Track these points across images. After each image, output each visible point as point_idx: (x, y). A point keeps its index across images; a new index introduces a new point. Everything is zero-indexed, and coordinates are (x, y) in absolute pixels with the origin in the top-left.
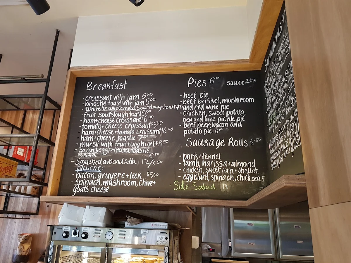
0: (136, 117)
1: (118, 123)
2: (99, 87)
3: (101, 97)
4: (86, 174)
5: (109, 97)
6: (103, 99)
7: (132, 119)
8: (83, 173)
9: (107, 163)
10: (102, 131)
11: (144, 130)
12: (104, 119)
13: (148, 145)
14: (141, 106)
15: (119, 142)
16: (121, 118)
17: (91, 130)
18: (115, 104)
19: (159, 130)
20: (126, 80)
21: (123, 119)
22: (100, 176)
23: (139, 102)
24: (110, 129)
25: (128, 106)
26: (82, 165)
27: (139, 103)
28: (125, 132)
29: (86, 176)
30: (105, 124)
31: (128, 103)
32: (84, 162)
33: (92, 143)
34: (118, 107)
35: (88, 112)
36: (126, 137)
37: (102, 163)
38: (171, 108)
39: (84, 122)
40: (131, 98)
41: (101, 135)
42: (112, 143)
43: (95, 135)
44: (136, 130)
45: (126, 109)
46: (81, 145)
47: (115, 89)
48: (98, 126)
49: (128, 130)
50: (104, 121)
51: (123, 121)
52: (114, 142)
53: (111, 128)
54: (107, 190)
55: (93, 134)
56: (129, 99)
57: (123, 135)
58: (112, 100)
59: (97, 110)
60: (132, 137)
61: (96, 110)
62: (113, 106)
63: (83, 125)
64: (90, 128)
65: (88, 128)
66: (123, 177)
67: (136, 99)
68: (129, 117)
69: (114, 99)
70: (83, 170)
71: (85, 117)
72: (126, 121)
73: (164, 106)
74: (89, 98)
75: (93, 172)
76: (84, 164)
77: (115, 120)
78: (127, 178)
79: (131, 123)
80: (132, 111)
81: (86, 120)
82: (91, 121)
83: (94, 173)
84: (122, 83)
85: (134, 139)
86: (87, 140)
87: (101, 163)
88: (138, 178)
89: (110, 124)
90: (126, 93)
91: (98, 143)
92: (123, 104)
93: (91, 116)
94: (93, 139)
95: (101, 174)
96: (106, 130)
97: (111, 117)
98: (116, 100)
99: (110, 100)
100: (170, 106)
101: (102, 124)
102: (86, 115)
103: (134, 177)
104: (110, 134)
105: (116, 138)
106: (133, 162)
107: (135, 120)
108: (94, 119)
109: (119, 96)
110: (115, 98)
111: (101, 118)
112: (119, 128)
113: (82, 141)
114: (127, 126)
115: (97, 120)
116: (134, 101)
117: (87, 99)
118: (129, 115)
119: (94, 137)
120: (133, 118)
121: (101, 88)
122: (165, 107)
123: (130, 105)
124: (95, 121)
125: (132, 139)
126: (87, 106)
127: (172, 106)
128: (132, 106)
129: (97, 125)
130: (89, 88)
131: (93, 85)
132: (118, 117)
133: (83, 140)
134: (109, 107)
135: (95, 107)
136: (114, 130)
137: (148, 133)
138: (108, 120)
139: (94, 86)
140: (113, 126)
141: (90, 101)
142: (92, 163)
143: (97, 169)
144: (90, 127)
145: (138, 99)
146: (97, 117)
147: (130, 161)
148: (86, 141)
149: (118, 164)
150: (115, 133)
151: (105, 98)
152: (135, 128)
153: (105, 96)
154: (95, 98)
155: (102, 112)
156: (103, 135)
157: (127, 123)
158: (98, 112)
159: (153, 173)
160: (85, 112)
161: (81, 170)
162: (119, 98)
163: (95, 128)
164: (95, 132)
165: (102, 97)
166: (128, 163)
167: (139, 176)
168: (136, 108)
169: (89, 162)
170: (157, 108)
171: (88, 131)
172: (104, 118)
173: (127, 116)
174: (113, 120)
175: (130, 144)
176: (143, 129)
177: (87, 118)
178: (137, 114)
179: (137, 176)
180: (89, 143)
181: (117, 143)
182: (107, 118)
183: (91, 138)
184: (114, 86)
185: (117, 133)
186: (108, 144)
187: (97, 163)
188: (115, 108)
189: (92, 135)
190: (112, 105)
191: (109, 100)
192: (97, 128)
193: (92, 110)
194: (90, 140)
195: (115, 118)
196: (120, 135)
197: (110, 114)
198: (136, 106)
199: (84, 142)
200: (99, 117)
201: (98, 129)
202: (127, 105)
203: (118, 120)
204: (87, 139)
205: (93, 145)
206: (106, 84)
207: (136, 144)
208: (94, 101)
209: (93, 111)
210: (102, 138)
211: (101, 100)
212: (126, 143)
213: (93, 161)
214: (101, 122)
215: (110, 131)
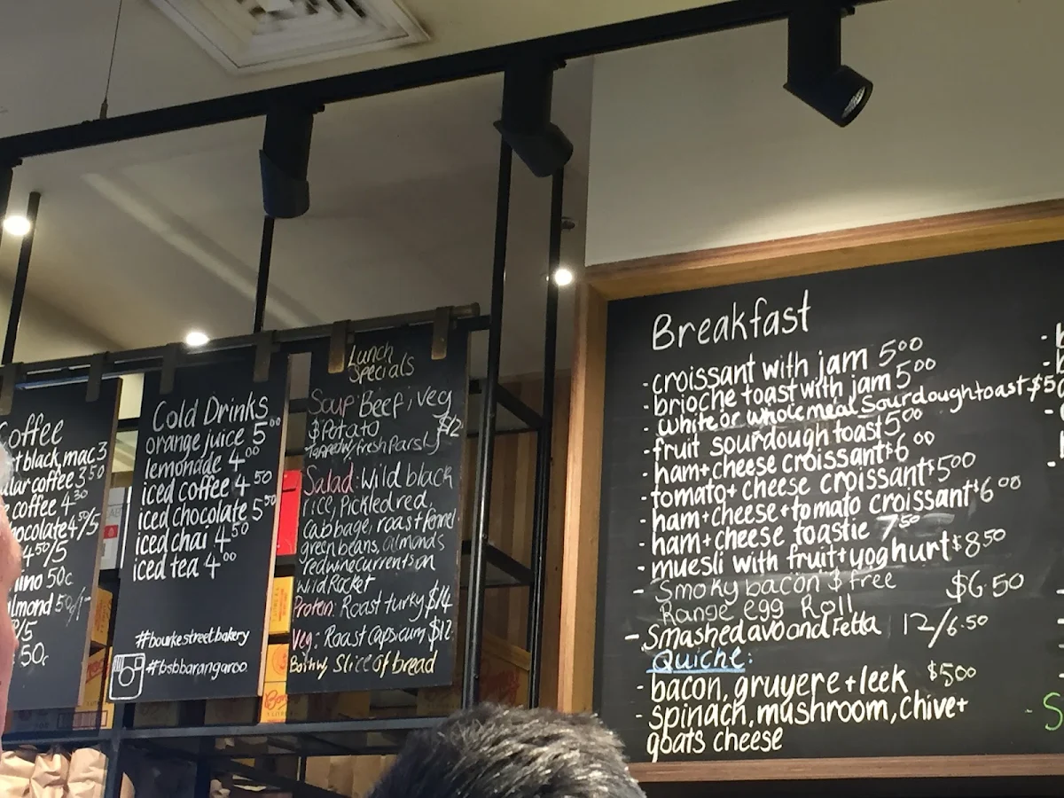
0: (862, 445)
1: (793, 474)
2: (700, 333)
3: (714, 372)
4: (690, 685)
5: (745, 370)
6: (720, 381)
7: (848, 454)
8: (677, 682)
9: (766, 638)
10: (730, 510)
11: (899, 496)
12: (732, 463)
13: (920, 554)
14: (877, 395)
15: (804, 548)
16: (803, 450)
17: (689, 508)
18: (773, 396)
19: (963, 491)
20: (806, 292)
21: (809, 455)
22: (743, 691)
23: (867, 379)
24: (760, 500)
25: (826, 401)
26: (668, 651)
27: (869, 384)
28: (822, 508)
29: (689, 691)
30: (739, 482)
31: (825, 387)
32: (674, 636)
33: (696, 561)
34: (784, 406)
35: (668, 439)
36: (828, 527)
37: (745, 636)
38: (1005, 395)
39: (657, 481)
40: (836, 367)
41: (728, 528)
42: (775, 557)
43: (706, 529)
44: (866, 497)
45: (816, 416)
46: (655, 571)
47: (766, 334)
48: (713, 490)
49: (832, 497)
50: (737, 469)
51: (810, 463)
52: (782, 553)
53: (764, 495)
54: (776, 740)
55: (697, 526)
56: (825, 373)
57: (816, 522)
58: (760, 382)
59: (701, 428)
60: (854, 526)
61: (698, 426)
62: (764, 405)
63: (655, 494)
64: (684, 504)
65: (677, 504)
66: (833, 687)
67: (854, 368)
68: (834, 447)
69: (767, 377)
70: (674, 668)
71: (657, 459)
72: (824, 461)
73: (974, 389)
74: (667, 380)
75: (714, 676)
76: (675, 647)
77: (778, 464)
78: (850, 689)
79: (846, 471)
80: (845, 421)
81: (663, 469)
82: (685, 473)
83: (718, 679)
84: (791, 309)
85: (863, 533)
86: (677, 552)
87: (739, 636)
88: (894, 690)
89: (760, 479)
90: (812, 345)
91: (721, 561)
92: (805, 396)
93: (683, 454)
94: (701, 542)
95: (746, 680)
96: (745, 504)
97: (760, 451)
98: (775, 382)
99: (751, 380)
100: (1002, 387)
101: (728, 482)
102: (662, 453)
103: (875, 684)
104: (764, 519)
105: (789, 537)
106: (869, 625)
107: (860, 457)
108: (696, 466)
109: (786, 364)
110: (771, 371)
111: (720, 458)
112: (798, 494)
113: (659, 557)
114: (830, 483)
115: (705, 469)
116: (846, 378)
117: (661, 384)
118: (832, 437)
119: (703, 538)
120: (850, 446)
121: (709, 334)
122: (979, 391)
123: (833, 395)
124: (701, 473)
125: (854, 537)
126: (664, 413)
127: (1010, 385)
128: (844, 401)
129: (710, 486)
130: (661, 341)
131: (674, 328)
132: (787, 450)
133: (663, 553)
134: (749, 412)
135: (693, 416)
136: (779, 501)
137: (918, 505)
138: (750, 463)
139: (682, 330)
140: (771, 488)
141: (673, 393)
142: (706, 641)
143: (728, 663)
144: (681, 496)
145: (865, 367)
146: (704, 457)
147: (854, 622)
148: (672, 557)
149: (808, 637)
150: (784, 514)
151: (729, 375)
152: (861, 489)
153: (730, 369)
154: (689, 381)
155: (723, 434)
156: (738, 528)
157: (828, 471)
158: (706, 437)
159: (951, 665)
160: (658, 441)
161: (668, 669)
162: (786, 370)
163: (704, 503)
164: (706, 516)
165: (719, 374)
166: (846, 631)
167: (898, 682)
168: (858, 405)
169: (695, 637)
170: (946, 398)
171: (675, 516)
172: (735, 457)
173: (826, 443)
174: (770, 465)
175: (847, 557)
176: (896, 490)
177: (670, 463)
178: (863, 429)
179: (888, 683)
180: (685, 561)
181: (795, 554)
182: (746, 456)
183: (691, 540)
184: (761, 324)
185: (790, 513)
186: (761, 561)
187: (726, 638)
188: (772, 413)
189: (693, 531)
190: (761, 400)
191: (745, 381)
192: (710, 501)
193: (682, 431)
194: (690, 550)
195: (779, 454)
196: (805, 523)
197: (754, 441)
198: (860, 397)
199: (665, 559)
200: (712, 454)
201: (715, 504)
202: (819, 396)
203: (791, 463)
204: (675, 547)
205: (700, 567)
206: (726, 319)
207: (871, 554)
208: (688, 393)
209: (688, 431)
210: (737, 539)
211: (713, 387)
212: (831, 553)
213: (708, 632)
214: (725, 476)
215: (764, 510)
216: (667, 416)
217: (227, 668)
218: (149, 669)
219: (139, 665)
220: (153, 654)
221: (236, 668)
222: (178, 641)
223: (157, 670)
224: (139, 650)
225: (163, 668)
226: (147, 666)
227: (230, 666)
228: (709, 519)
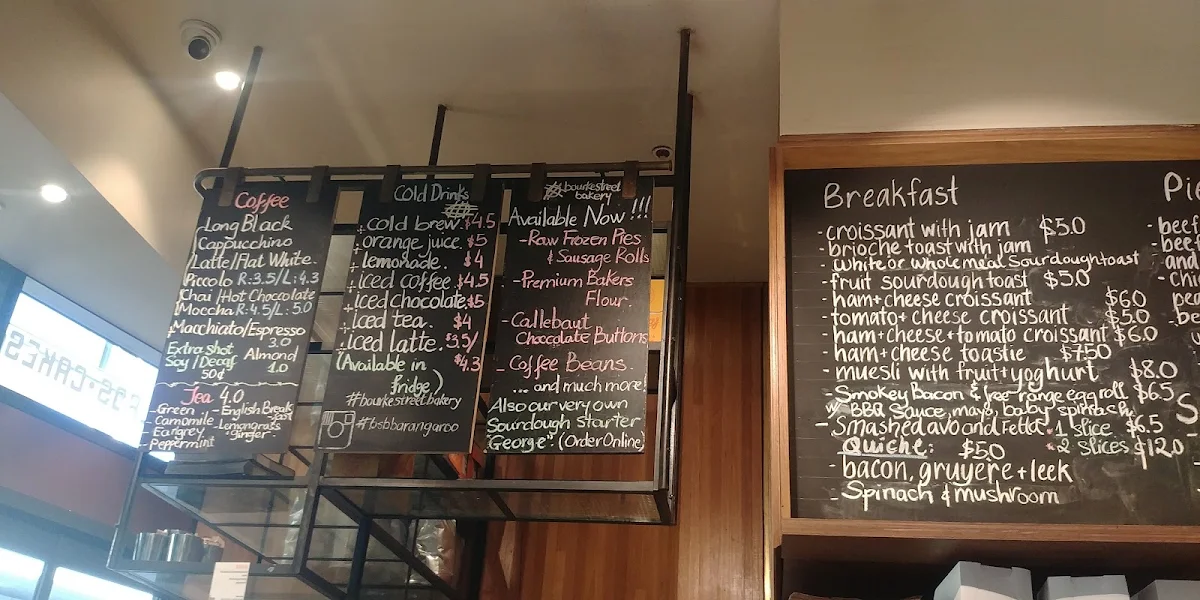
0: (1011, 290)
1: (955, 308)
2: (865, 199)
3: (879, 228)
4: (878, 468)
5: (907, 229)
6: (885, 234)
7: (1001, 296)
8: (867, 463)
9: (944, 433)
10: (902, 331)
11: (1047, 331)
12: (901, 296)
13: (1071, 375)
14: (1020, 256)
15: (970, 365)
16: (963, 291)
17: (865, 328)
18: (932, 249)
19: (1101, 331)
20: (953, 177)
21: (966, 295)
22: (928, 473)
23: (1011, 243)
24: (928, 325)
25: (978, 257)
26: (855, 439)
27: (1013, 247)
28: (982, 336)
29: (877, 471)
30: (909, 311)
31: (976, 246)
32: (860, 426)
33: (876, 368)
34: (943, 257)
35: (843, 274)
36: (989, 350)
37: (924, 429)
38: (1124, 264)
39: (835, 305)
40: (984, 231)
41: (902, 345)
42: (945, 370)
43: (881, 344)
44: (1020, 329)
45: (971, 266)
46: (838, 374)
47: (922, 204)
48: (886, 316)
49: (991, 328)
50: (905, 302)
51: (969, 301)
52: (952, 368)
53: (931, 322)
55: (874, 341)
56: (975, 236)
57: (981, 346)
58: (919, 238)
59: (872, 268)
60: (1012, 351)
61: (868, 268)
62: (925, 255)
63: (835, 314)
64: (861, 323)
65: (855, 323)
66: (1007, 474)
67: (999, 234)
68: (989, 290)
69: (926, 236)
70: (863, 452)
71: (834, 287)
72: (980, 301)
73: (1100, 257)
74: (839, 231)
75: (900, 460)
76: (862, 434)
77: (941, 299)
78: (1022, 477)
79: (1001, 309)
80: (996, 273)
81: (840, 296)
82: (860, 301)
83: (903, 463)
84: (942, 188)
85: (1020, 357)
86: (857, 360)
87: (919, 429)
88: (1060, 480)
89: (927, 310)
90: (967, 213)
91: (898, 370)
92: (960, 251)
93: (857, 286)
94: (878, 354)
95: (929, 466)
96: (916, 328)
97: (924, 289)
98: (934, 239)
99: (913, 237)
100: (1121, 257)
101: (899, 310)
102: (838, 284)
103: (1044, 474)
104: (933, 340)
105: (956, 354)
106: (1033, 427)
107: (1012, 300)
108: (869, 296)
109: (941, 227)
110: (929, 231)
111: (891, 292)
112: (961, 323)
113: (841, 363)
114: (988, 317)
115: (877, 299)
116: (994, 241)
117: (833, 233)
118: (986, 283)
119: (880, 351)
120: (1002, 291)
121: (873, 200)
122: (1104, 259)
123: (983, 252)
124: (874, 302)
125: (1013, 358)
126: (838, 254)
127: (1128, 257)
128: (993, 257)
129: (883, 313)
130: (831, 202)
131: (842, 193)
132: (948, 290)
133: (845, 360)
134: (913, 260)
135: (865, 259)
136: (946, 328)
137: (1065, 339)
138: (917, 298)
139: (849, 196)
140: (936, 317)
141: (843, 241)
142: (890, 431)
143: (912, 451)
144: (858, 318)
145: (1008, 234)
146: (876, 288)
147: (1020, 424)
148: (854, 363)
149: (981, 434)
150: (950, 338)
151: (895, 231)
152: (1015, 324)
153: (893, 227)
154: (858, 233)
155: (892, 274)
156: (912, 346)
157: (984, 308)
158: (876, 275)
160: (834, 275)
161: (856, 452)
162: (941, 232)
163: (878, 324)
164: (881, 334)
165: (884, 229)
166: (1014, 431)
167: (1063, 474)
168: (1005, 261)
169: (879, 428)
170: (1077, 262)
171: (854, 333)
172: (903, 292)
173: (981, 286)
174: (934, 300)
175: (1008, 373)
176: (1044, 326)
177: (846, 292)
178: (1012, 280)
179: (1055, 473)
180: (865, 368)
181: (962, 368)
182: (914, 292)
183: (870, 352)
184: (917, 196)
185: (955, 337)
186: (934, 372)
187: (907, 430)
188: (933, 263)
189: (870, 344)
190: (922, 251)
191: (907, 237)
192: (884, 323)
193: (855, 269)
194: (869, 359)
195: (942, 293)
196: (969, 346)
197: (919, 281)
198: (1006, 256)
199: (847, 365)
200: (883, 288)
201: (888, 326)
202: (971, 252)
203: (953, 300)
204: (855, 355)
205: (878, 373)
206: (887, 191)
207: (1029, 374)
208: (858, 242)
209: (860, 269)
210: (911, 354)
211: (880, 239)
212: (995, 370)
213: (891, 425)
214: (896, 305)
215: (933, 334)
216: (841, 257)
217: (438, 428)
218: (359, 424)
219: (349, 420)
220: (363, 412)
221: (448, 428)
222: (390, 402)
223: (367, 425)
224: (350, 408)
225: (373, 425)
226: (356, 422)
227: (441, 426)
228: (885, 337)
